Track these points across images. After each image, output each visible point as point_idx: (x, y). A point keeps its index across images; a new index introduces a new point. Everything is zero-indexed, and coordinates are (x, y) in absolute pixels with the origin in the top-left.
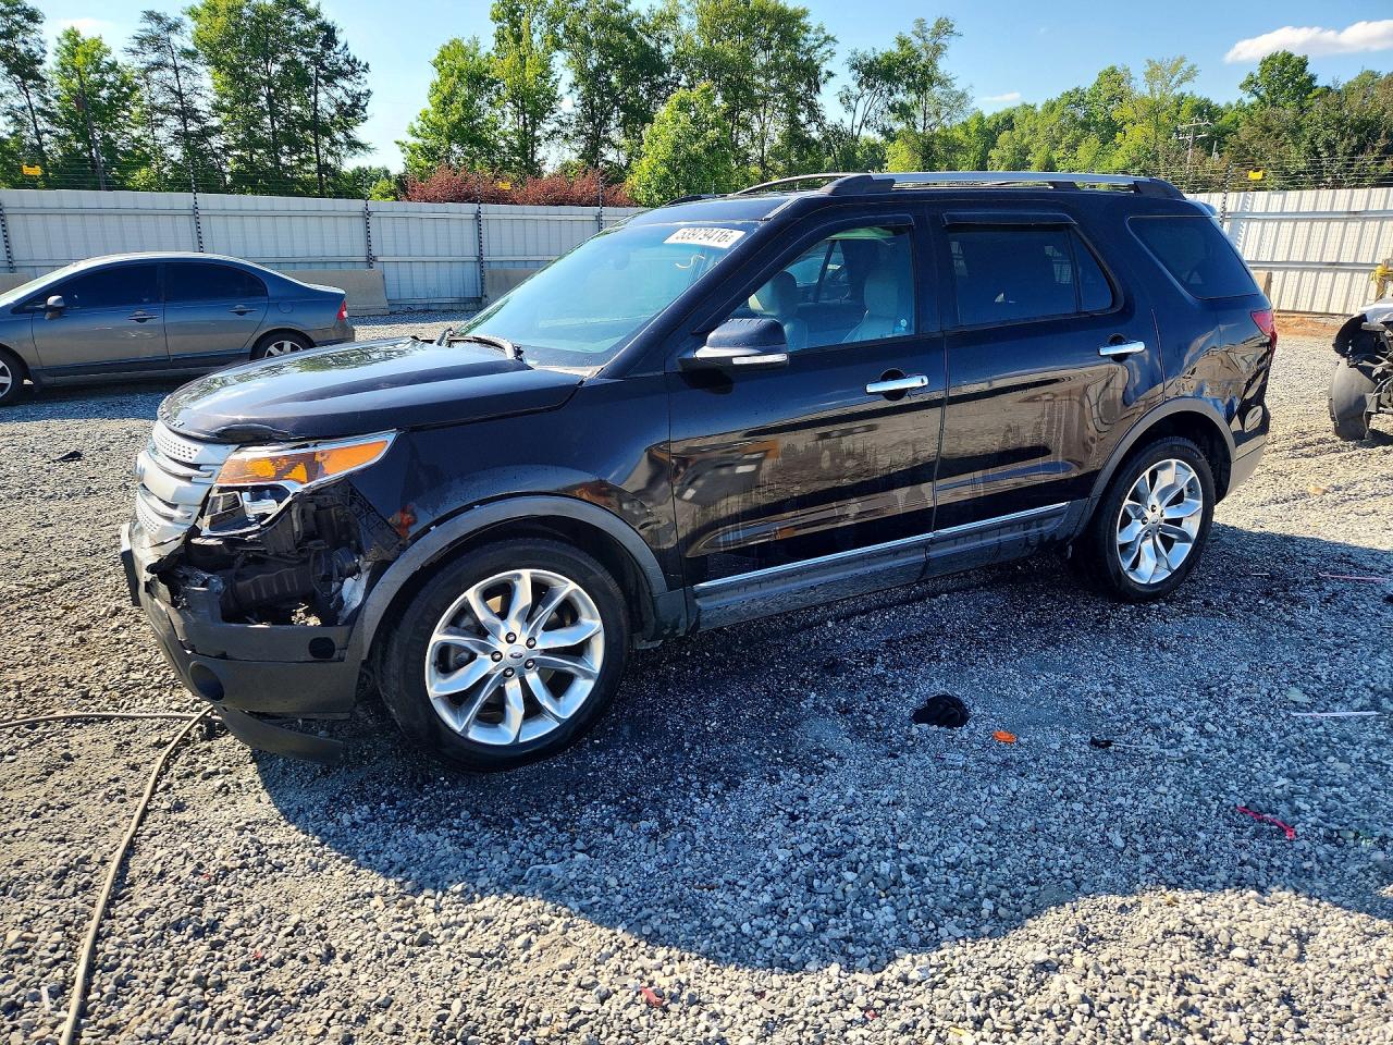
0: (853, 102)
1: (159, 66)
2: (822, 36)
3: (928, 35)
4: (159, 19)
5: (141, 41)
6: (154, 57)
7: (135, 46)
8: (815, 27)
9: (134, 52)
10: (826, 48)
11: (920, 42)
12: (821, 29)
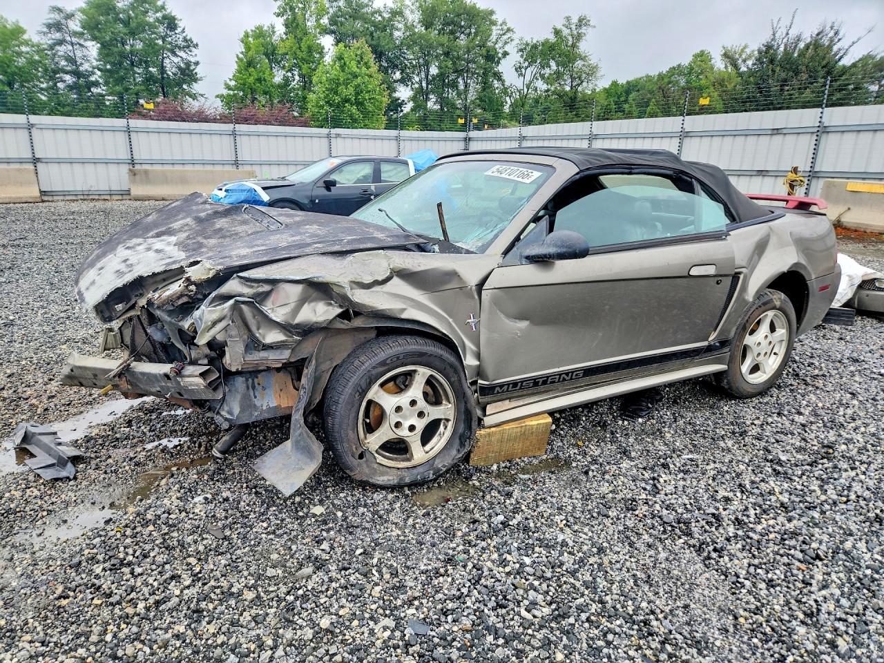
0: (523, 70)
1: (61, 42)
2: (505, 28)
3: (573, 27)
4: (60, 10)
5: (49, 26)
6: (58, 36)
7: (45, 30)
8: (500, 22)
9: (45, 33)
10: (508, 35)
11: (569, 31)
12: (504, 23)
